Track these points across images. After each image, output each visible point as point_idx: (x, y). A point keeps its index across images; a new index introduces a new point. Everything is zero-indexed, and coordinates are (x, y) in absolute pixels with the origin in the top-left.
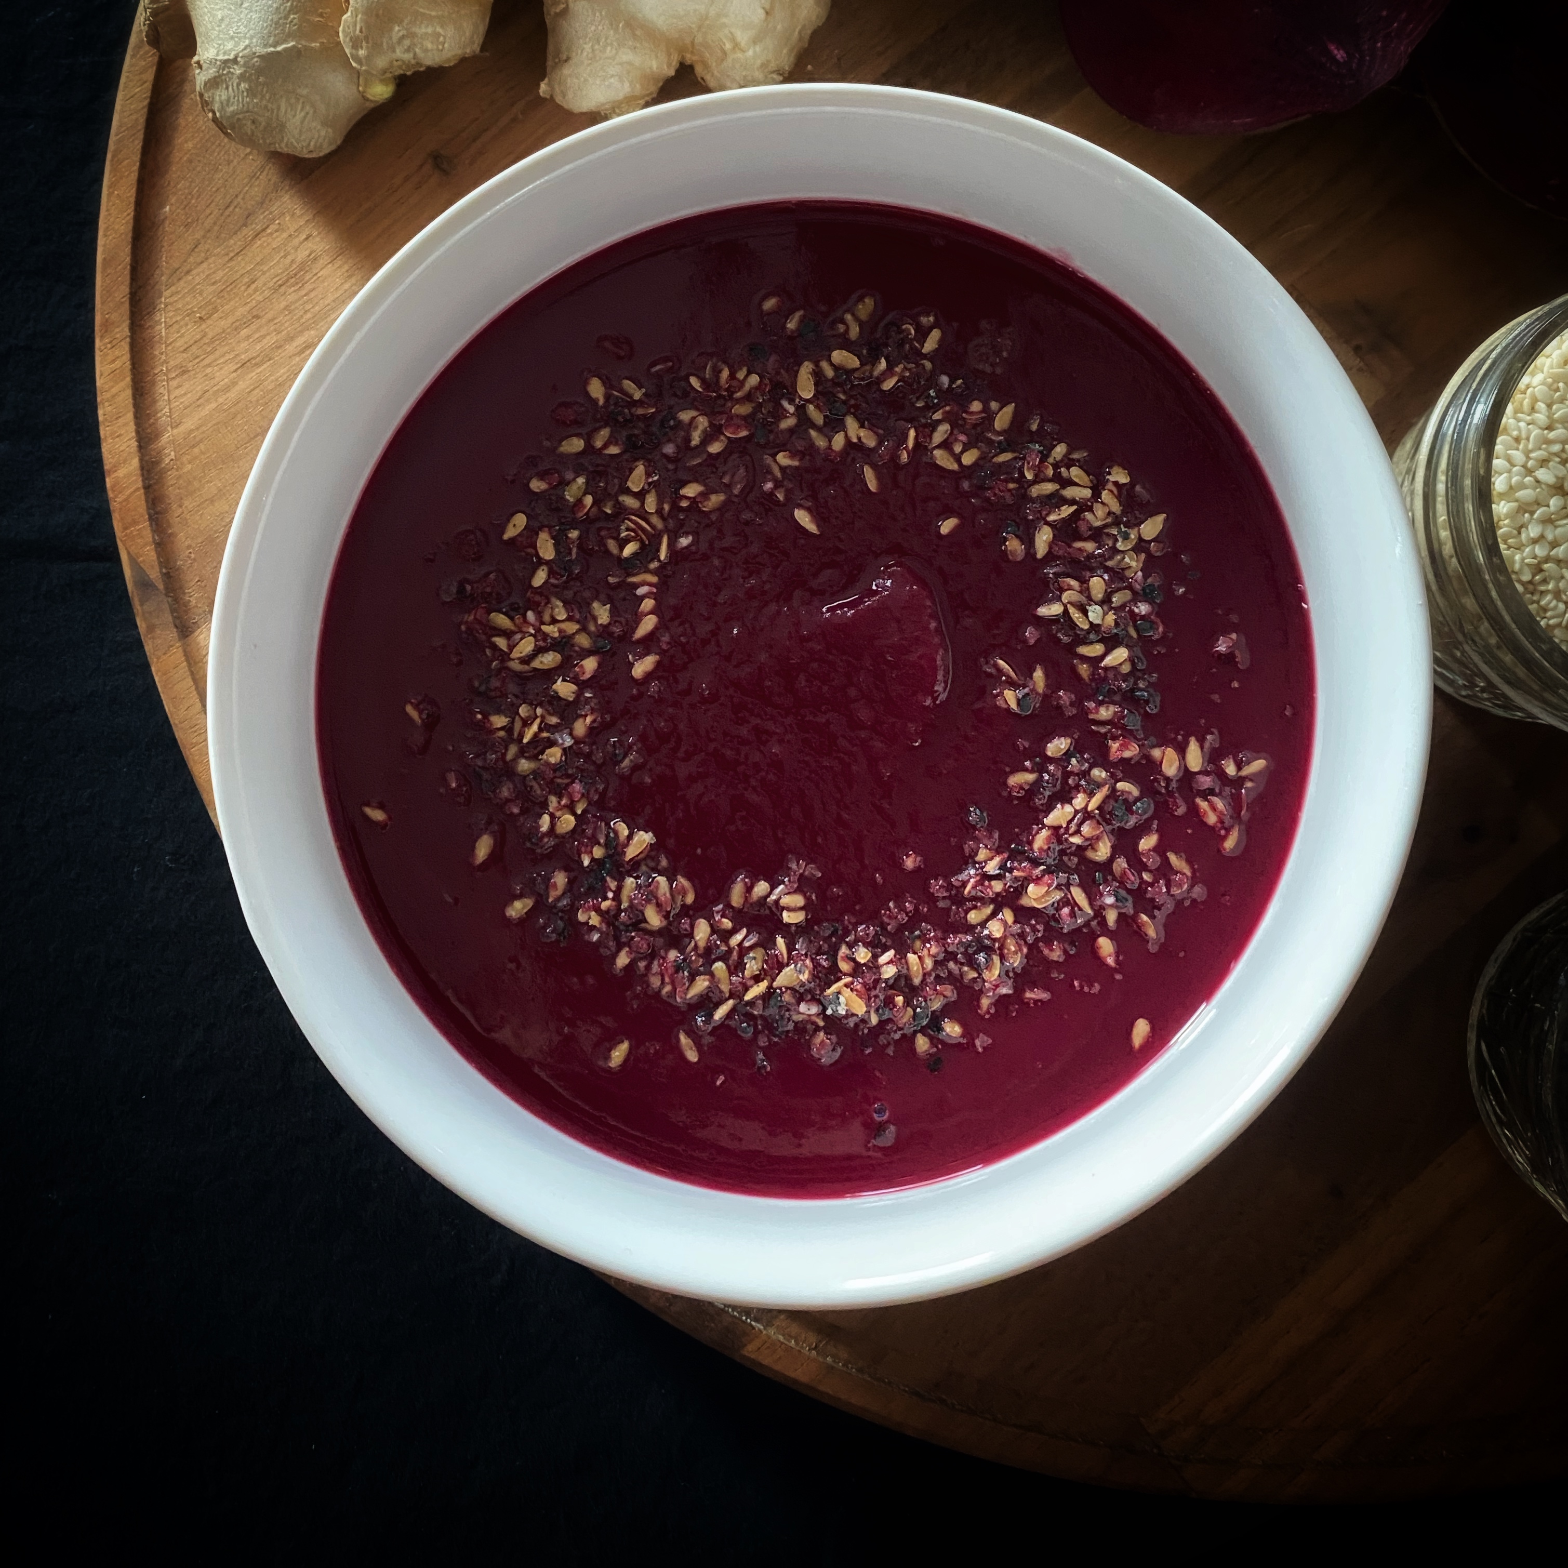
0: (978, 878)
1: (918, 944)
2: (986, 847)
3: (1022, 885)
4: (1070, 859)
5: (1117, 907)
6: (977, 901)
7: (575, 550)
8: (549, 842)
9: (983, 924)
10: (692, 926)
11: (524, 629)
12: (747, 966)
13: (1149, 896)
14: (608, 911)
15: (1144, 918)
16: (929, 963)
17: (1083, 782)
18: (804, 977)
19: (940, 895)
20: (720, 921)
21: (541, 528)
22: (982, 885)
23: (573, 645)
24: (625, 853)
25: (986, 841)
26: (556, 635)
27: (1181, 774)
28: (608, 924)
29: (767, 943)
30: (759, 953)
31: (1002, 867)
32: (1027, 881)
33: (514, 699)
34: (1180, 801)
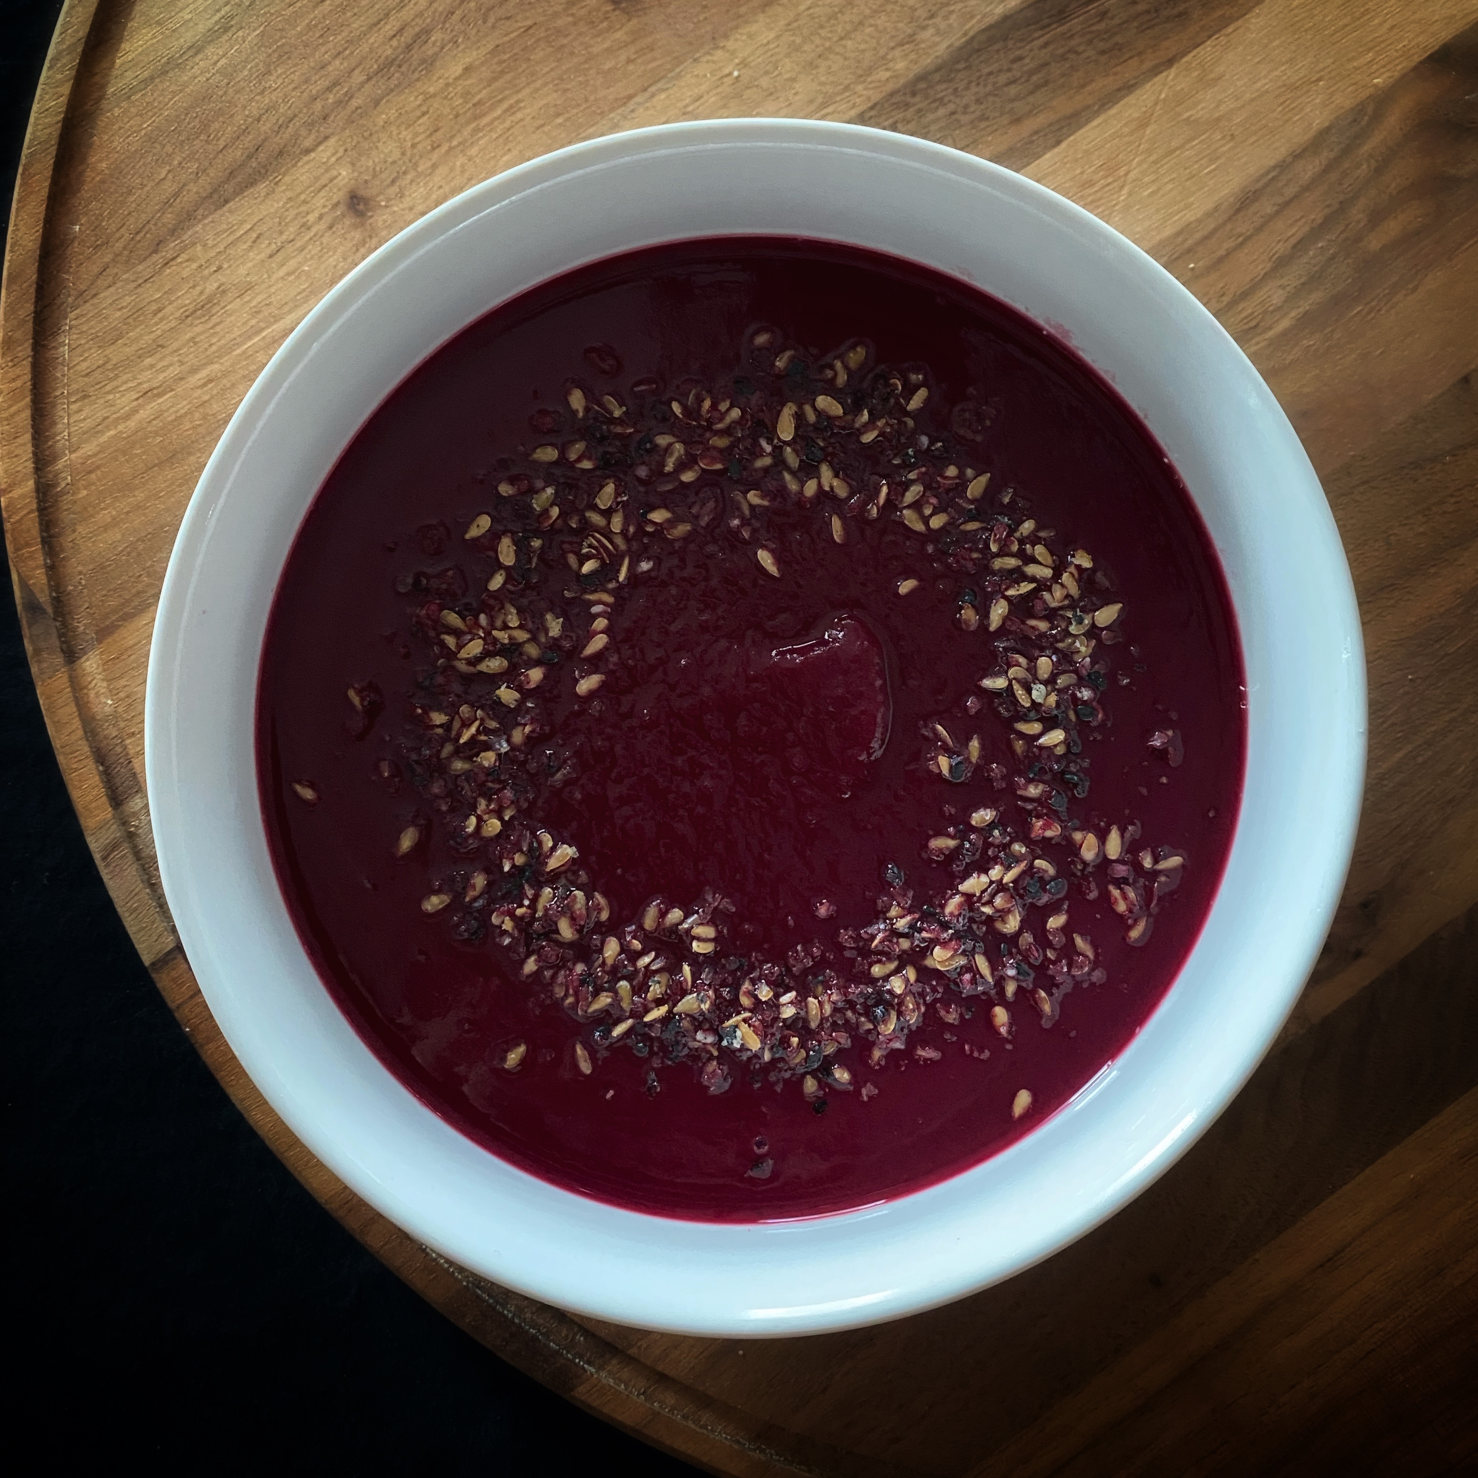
0: (887, 933)
1: (820, 989)
2: (899, 905)
3: (927, 947)
4: (978, 928)
5: (1017, 980)
6: (884, 955)
7: (535, 560)
8: (473, 844)
9: (886, 978)
10: (603, 943)
11: (474, 631)
12: (651, 989)
13: (1050, 972)
14: (522, 918)
15: (1043, 994)
16: (828, 1009)
17: (1002, 854)
18: (705, 1007)
19: (848, 945)
20: (630, 942)
21: (504, 533)
22: (890, 941)
23: (521, 654)
24: (547, 863)
25: (900, 899)
26: (506, 641)
27: (1099, 861)
28: (520, 931)
29: (673, 969)
30: (663, 978)
31: (912, 926)
32: (933, 943)
33: (456, 699)
34: (1093, 885)
